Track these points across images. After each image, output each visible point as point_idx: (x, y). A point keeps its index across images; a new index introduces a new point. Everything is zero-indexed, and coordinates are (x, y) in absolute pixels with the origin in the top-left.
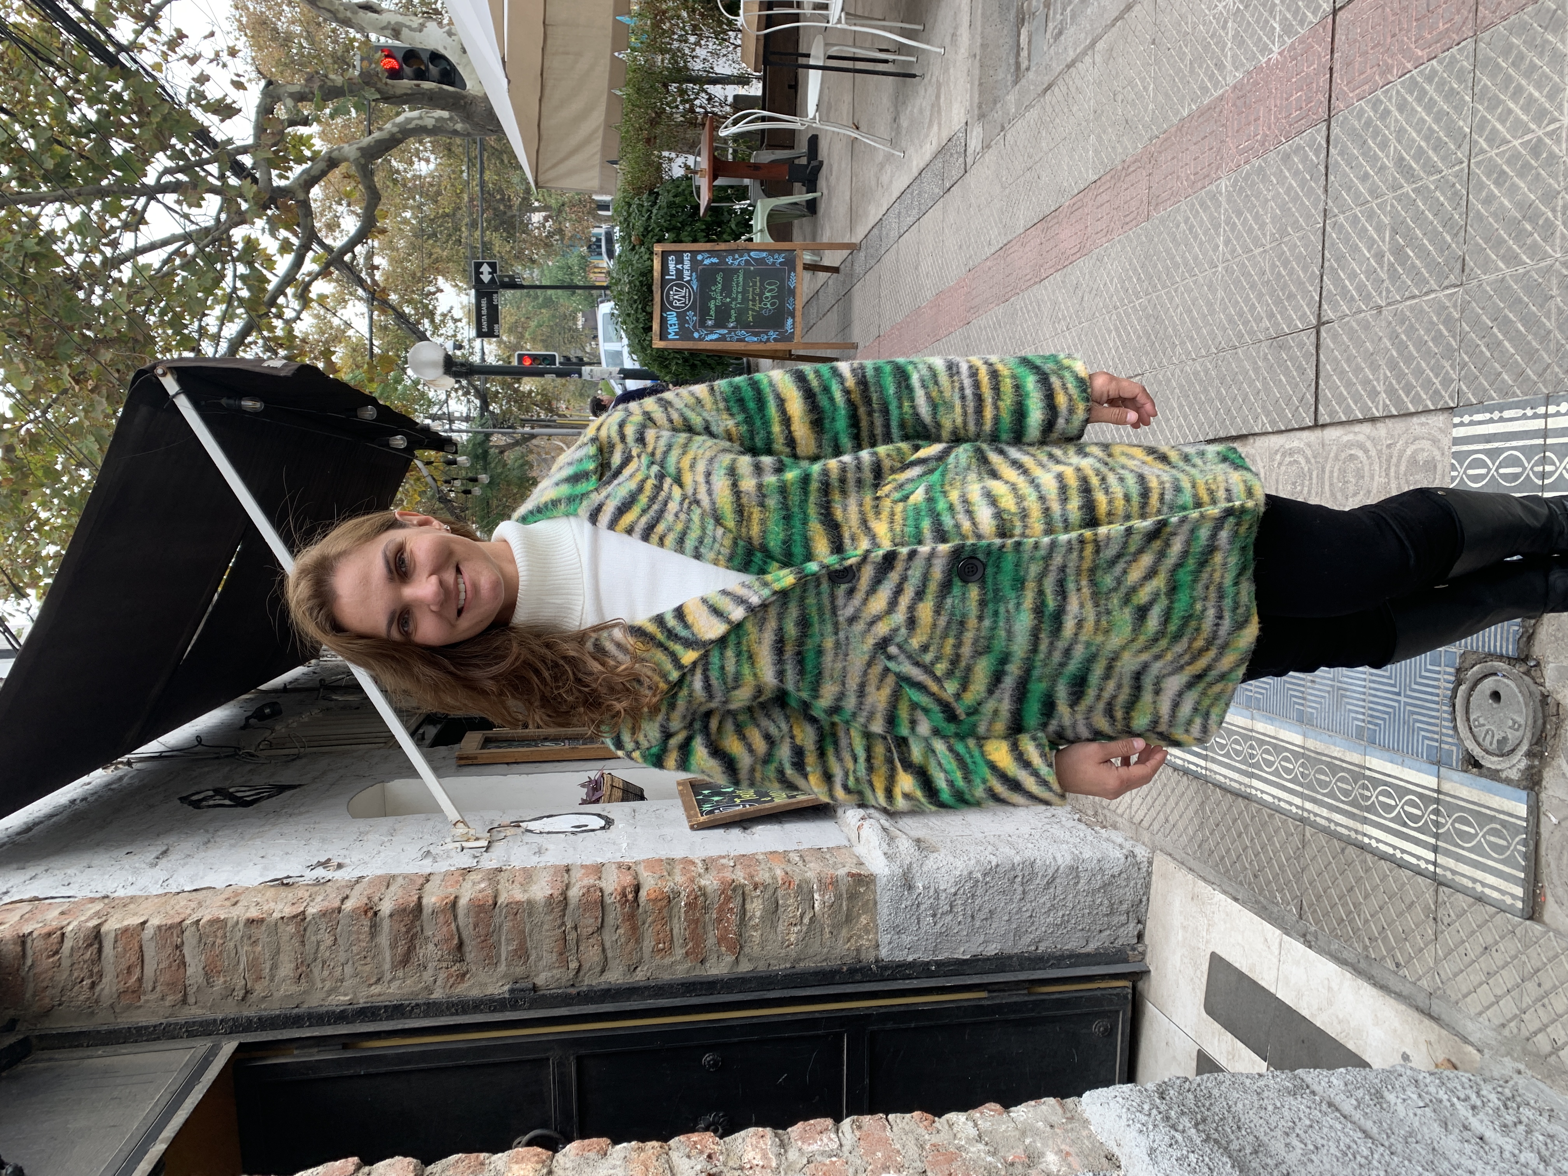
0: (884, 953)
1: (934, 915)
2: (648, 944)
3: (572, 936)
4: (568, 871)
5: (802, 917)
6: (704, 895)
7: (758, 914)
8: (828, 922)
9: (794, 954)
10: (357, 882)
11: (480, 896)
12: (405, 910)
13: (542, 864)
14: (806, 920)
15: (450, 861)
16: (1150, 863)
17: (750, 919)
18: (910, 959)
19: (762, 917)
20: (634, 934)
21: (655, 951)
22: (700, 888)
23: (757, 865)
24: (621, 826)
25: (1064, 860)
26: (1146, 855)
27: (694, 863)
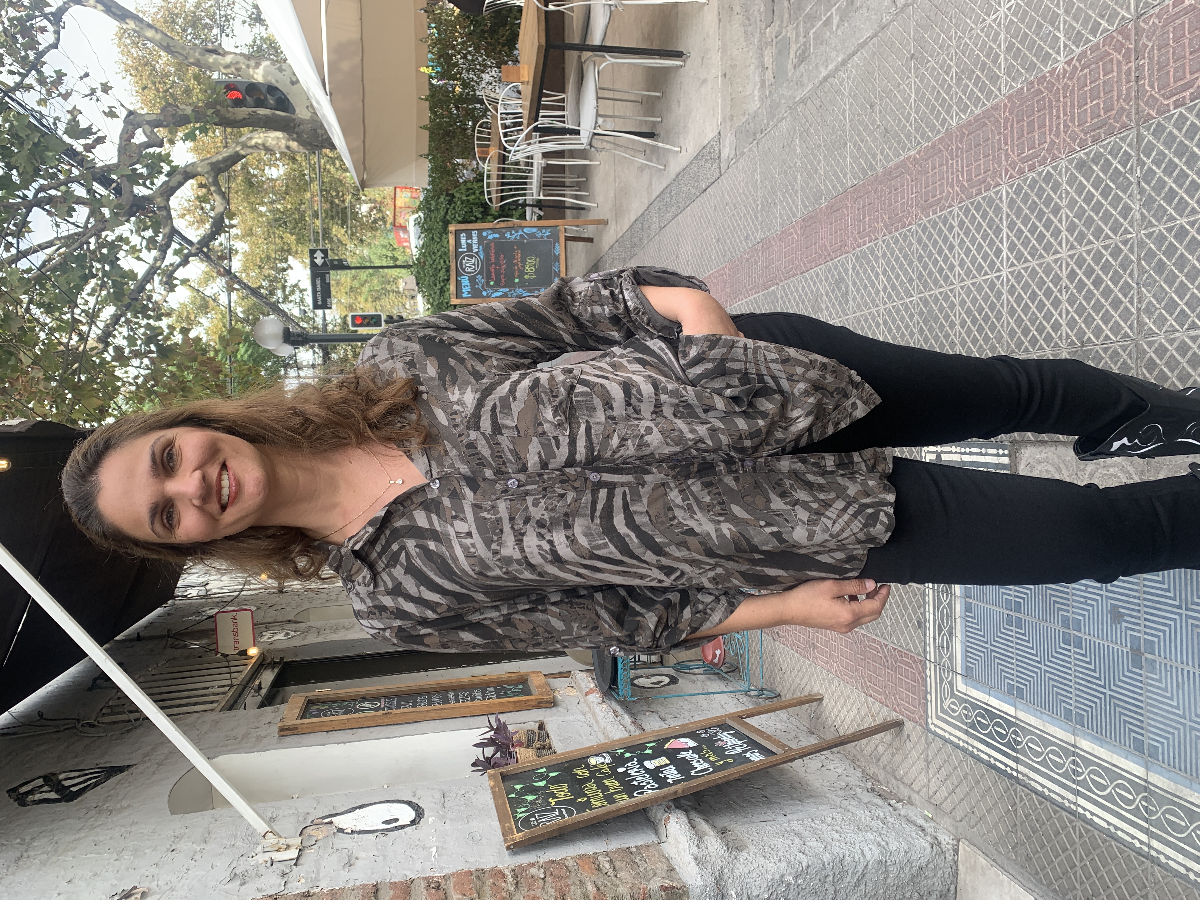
4: (376, 893)
13: (350, 885)
15: (259, 884)
16: (956, 851)
23: (568, 877)
24: (431, 819)
25: (873, 854)
26: (951, 842)
27: (504, 875)
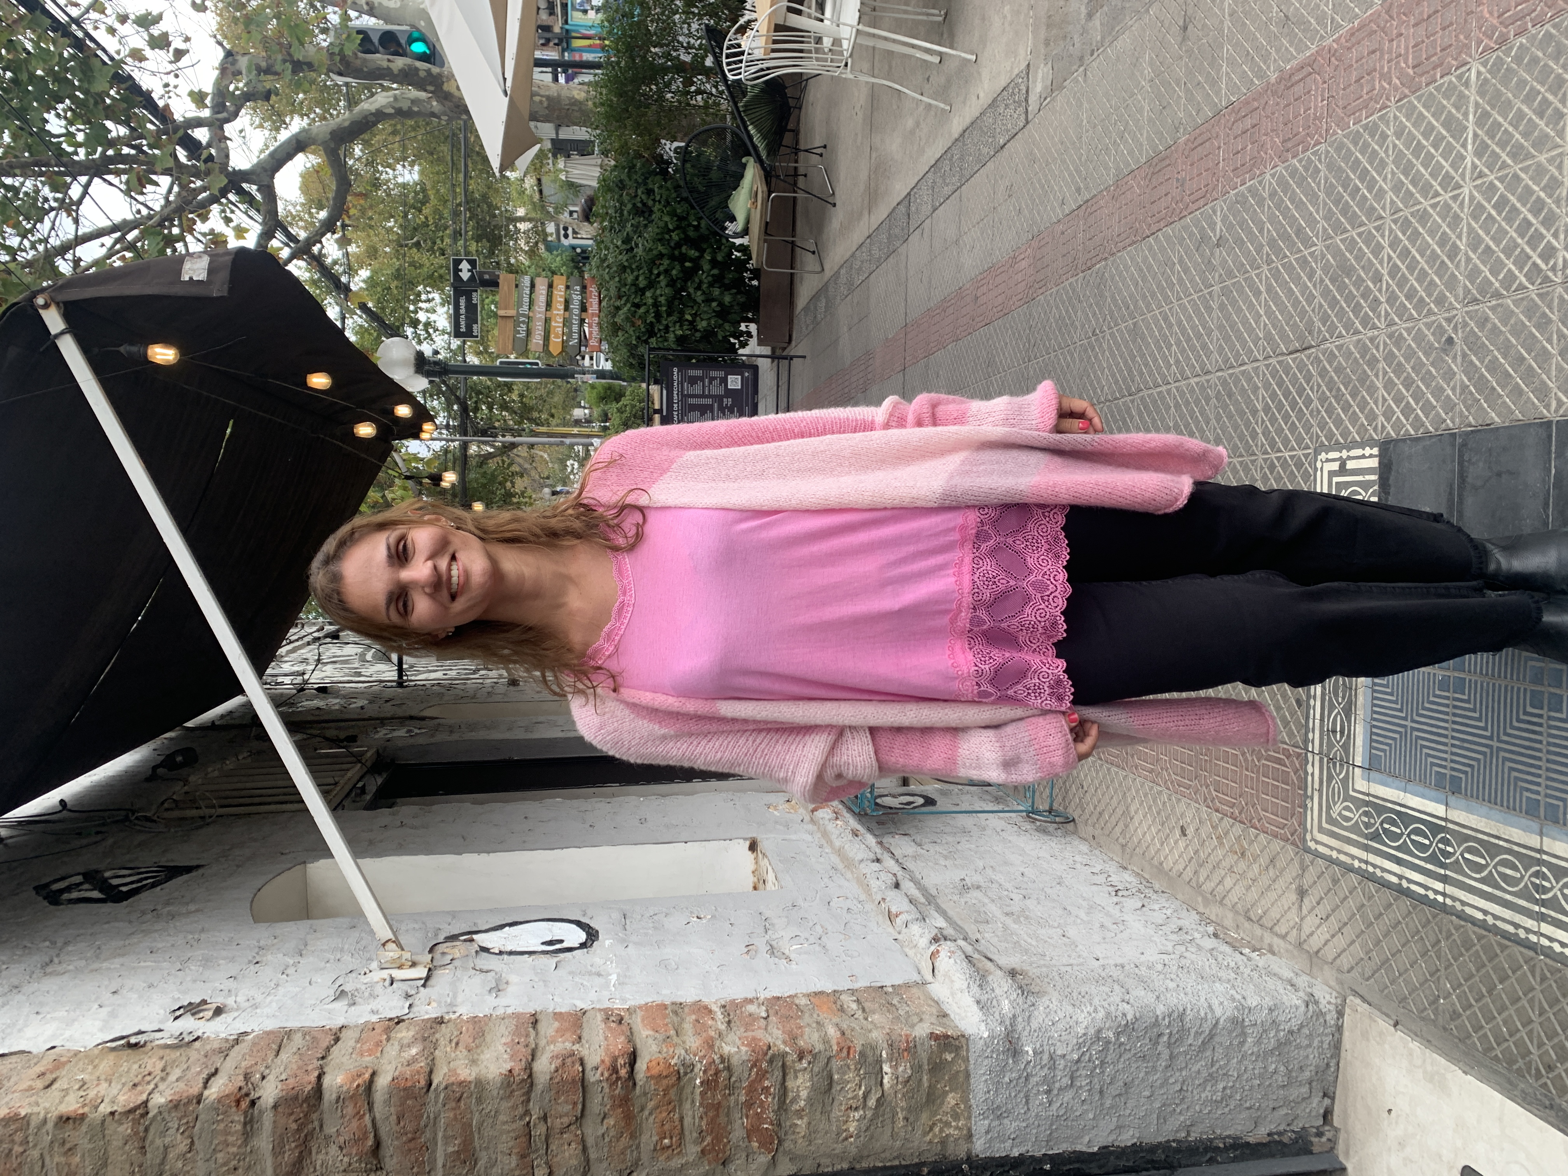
0: (980, 1147)
1: (1048, 1092)
2: (649, 1138)
3: (539, 1130)
4: (535, 1023)
5: (865, 1097)
6: (728, 1068)
7: (804, 1094)
8: (903, 1104)
9: (854, 1150)
10: (237, 1041)
11: (408, 1072)
12: (296, 1098)
13: (500, 1012)
14: (872, 1102)
15: (374, 1005)
16: (1340, 1014)
17: (792, 1102)
18: (1015, 1153)
19: (809, 1099)
20: (628, 1124)
21: (660, 1149)
22: (722, 1059)
23: (800, 1017)
24: (607, 943)
25: (1223, 1010)
26: (1333, 1001)
27: (710, 1011)
